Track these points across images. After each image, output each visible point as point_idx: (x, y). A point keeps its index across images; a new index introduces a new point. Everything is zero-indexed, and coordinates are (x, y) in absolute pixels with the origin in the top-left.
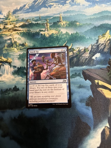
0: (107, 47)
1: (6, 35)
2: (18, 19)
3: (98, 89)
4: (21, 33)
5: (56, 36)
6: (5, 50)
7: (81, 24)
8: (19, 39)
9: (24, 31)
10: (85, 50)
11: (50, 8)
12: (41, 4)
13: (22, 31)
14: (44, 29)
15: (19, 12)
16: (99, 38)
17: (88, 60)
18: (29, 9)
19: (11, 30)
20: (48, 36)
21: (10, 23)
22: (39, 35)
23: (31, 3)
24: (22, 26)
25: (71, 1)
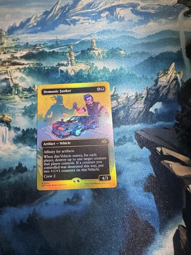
0: (173, 91)
2: (18, 44)
3: (162, 162)
4: (25, 69)
5: (87, 73)
7: (127, 54)
8: (23, 79)
9: (31, 65)
10: (136, 97)
11: (74, 25)
12: (57, 17)
13: (27, 66)
14: (65, 63)
15: (19, 32)
16: (159, 76)
17: (142, 114)
18: (37, 26)
19: (7, 64)
20: (73, 73)
21: (5, 50)
22: (58, 72)
23: (40, 16)
24: (26, 57)
25: (108, 13)
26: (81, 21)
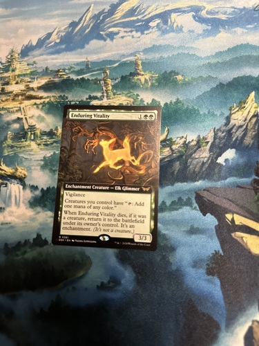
0: (251, 133)
1: (9, 111)
2: (34, 69)
3: (233, 235)
4: (44, 104)
6: (8, 146)
7: (186, 80)
8: (41, 119)
9: (52, 99)
10: (198, 141)
11: (112, 39)
12: (87, 31)
13: (47, 100)
14: (99, 95)
15: (36, 52)
16: (232, 112)
17: (207, 166)
18: (62, 42)
19: (20, 97)
21: (17, 79)
23: (65, 29)
24: (46, 88)
25: (159, 21)
26: (121, 35)
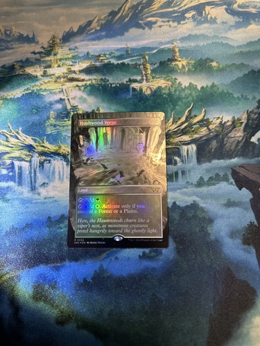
1: (52, 92)
2: (76, 54)
4: (86, 86)
5: (167, 92)
6: (51, 125)
7: (221, 66)
8: (83, 100)
9: (94, 82)
10: (233, 122)
12: (126, 20)
13: (89, 83)
14: (139, 78)
15: (77, 38)
17: (241, 144)
18: (101, 30)
19: (62, 80)
20: (149, 92)
21: (59, 63)
22: (129, 91)
23: (105, 18)
24: (88, 71)
25: (194, 13)
26: (159, 24)
